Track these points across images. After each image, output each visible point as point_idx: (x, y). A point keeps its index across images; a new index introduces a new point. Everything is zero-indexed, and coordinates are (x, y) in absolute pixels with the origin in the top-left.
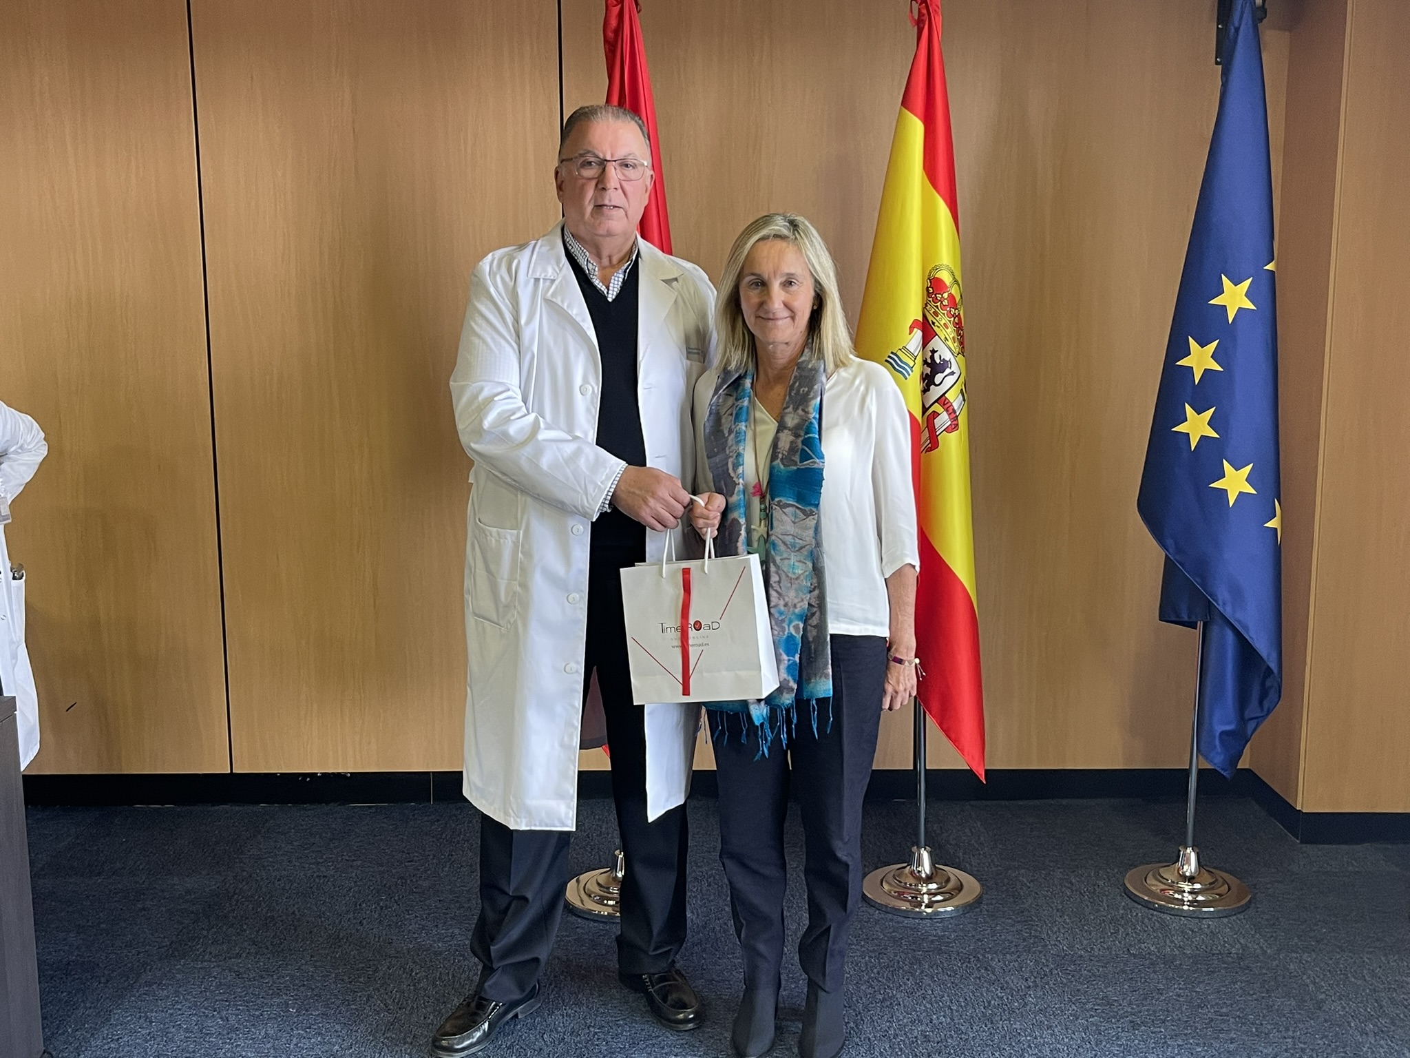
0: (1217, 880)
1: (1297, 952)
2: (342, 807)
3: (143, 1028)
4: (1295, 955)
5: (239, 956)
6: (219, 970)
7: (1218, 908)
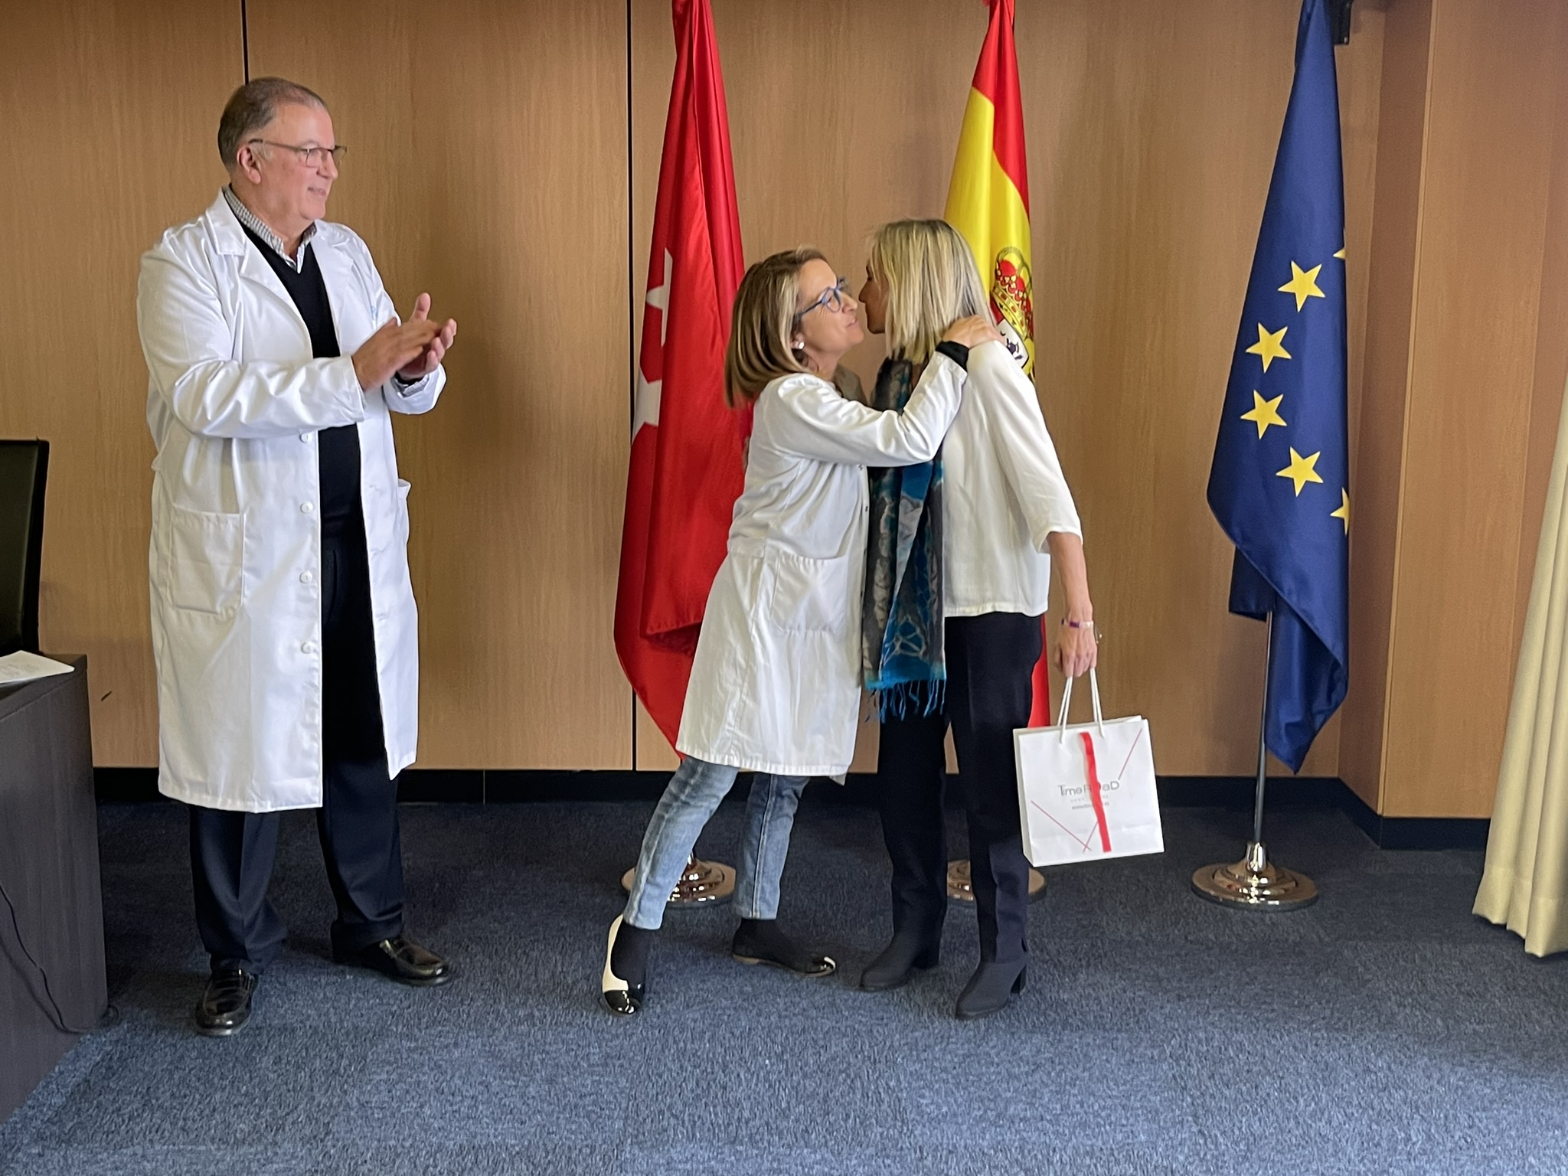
0: (1284, 877)
1: (1354, 941)
4: (1350, 943)
7: (1283, 902)
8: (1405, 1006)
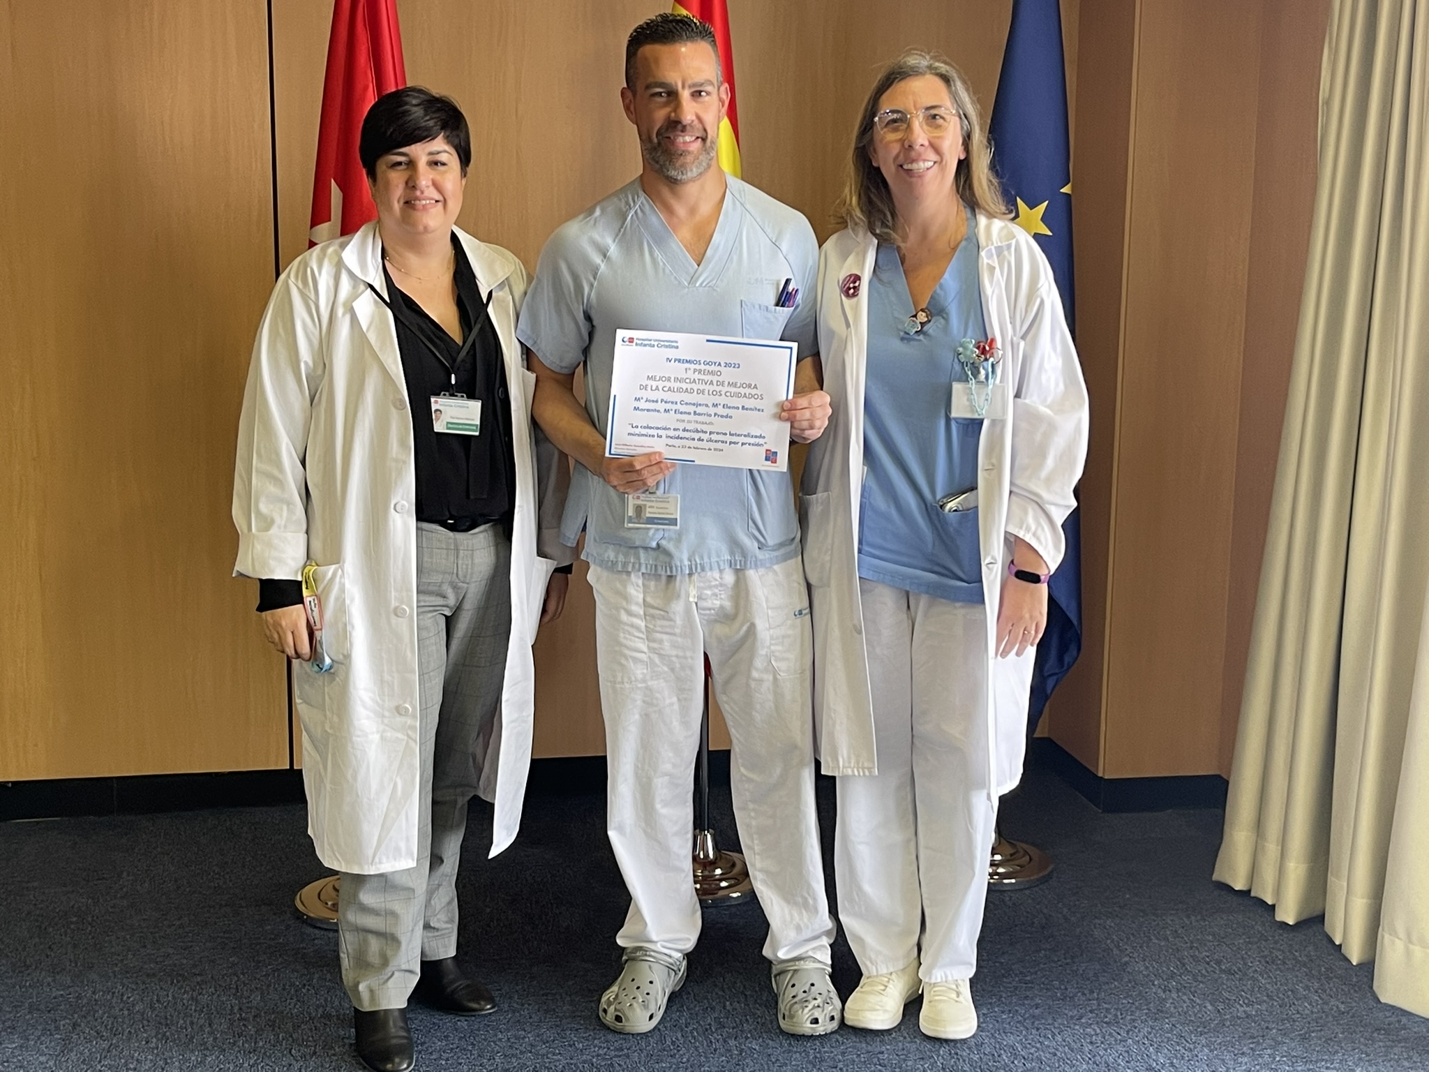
0: (1017, 852)
1: (1100, 919)
4: (1097, 921)
7: (1018, 879)
8: (1170, 991)
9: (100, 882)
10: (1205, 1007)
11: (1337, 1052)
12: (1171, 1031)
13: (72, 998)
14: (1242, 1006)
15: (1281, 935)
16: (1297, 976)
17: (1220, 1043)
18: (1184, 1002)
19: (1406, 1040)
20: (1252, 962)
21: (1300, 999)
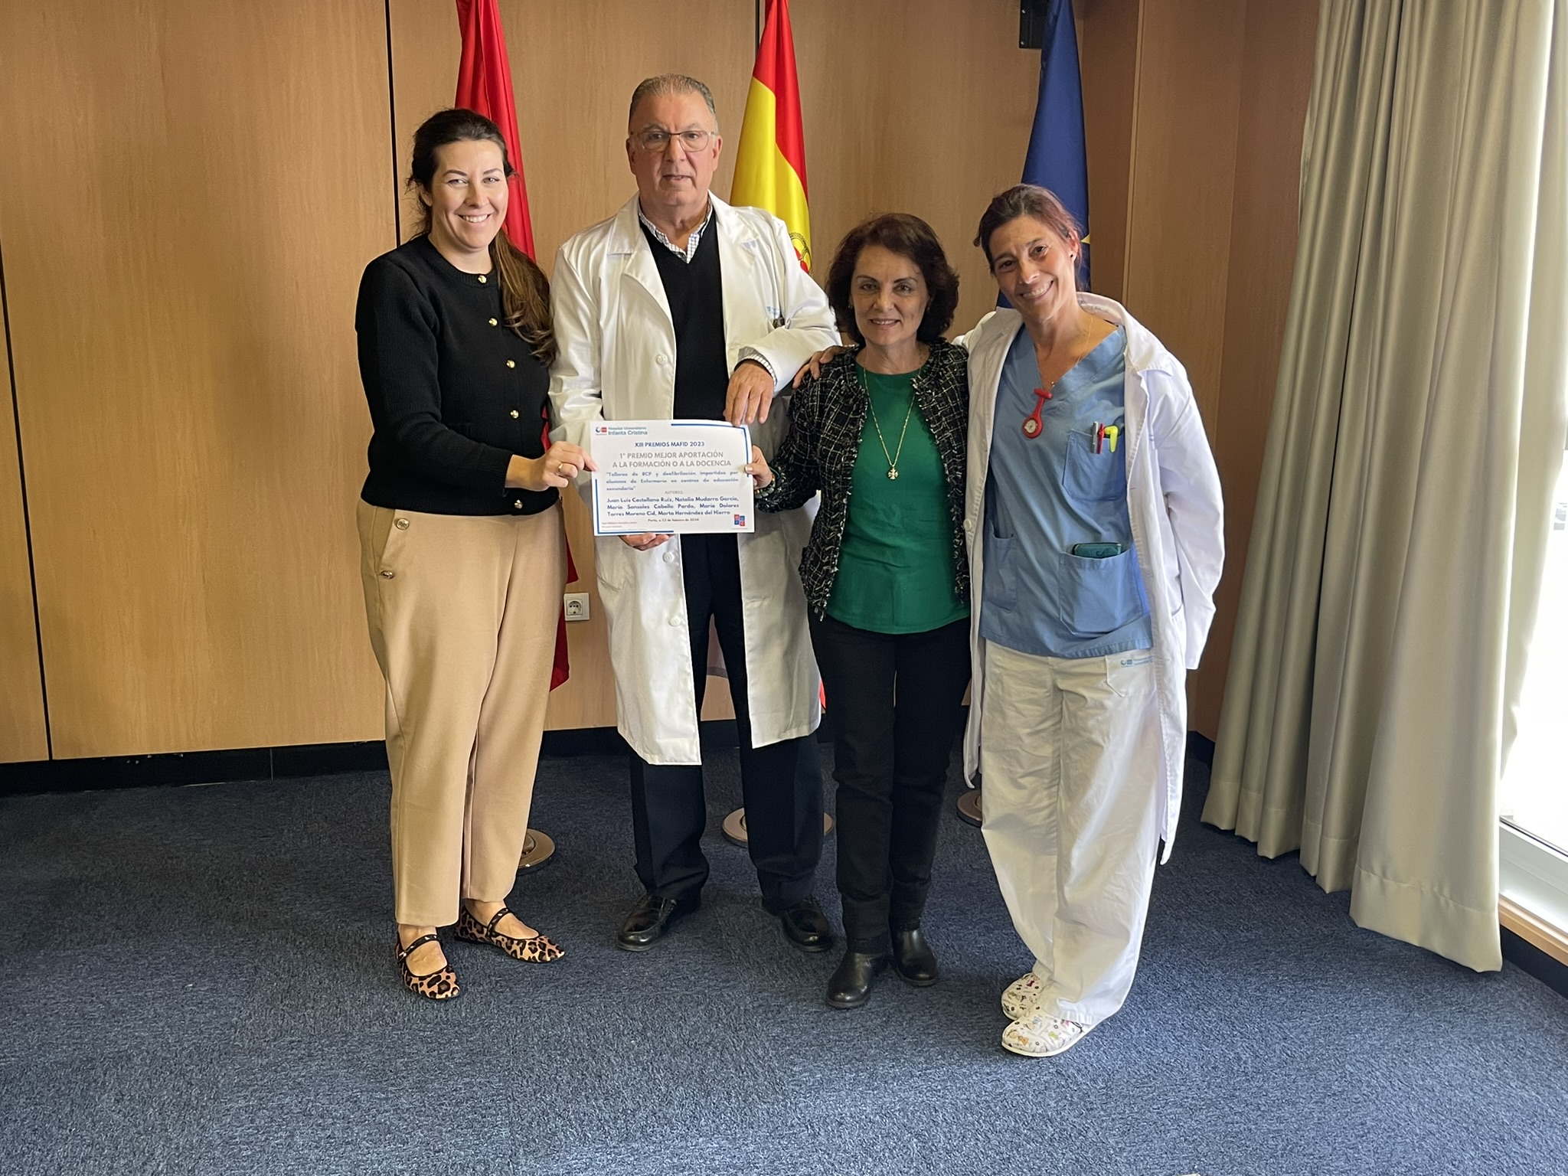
2: (176, 788)
3: (17, 1020)
5: (104, 941)
6: (86, 956)
9: (265, 839)
10: (1212, 933)
11: (1328, 971)
12: (1188, 955)
13: (251, 944)
14: (1242, 931)
15: (1264, 868)
16: (1283, 905)
17: (1229, 966)
18: (1194, 928)
19: (1384, 959)
20: (1244, 893)
21: (1290, 924)
